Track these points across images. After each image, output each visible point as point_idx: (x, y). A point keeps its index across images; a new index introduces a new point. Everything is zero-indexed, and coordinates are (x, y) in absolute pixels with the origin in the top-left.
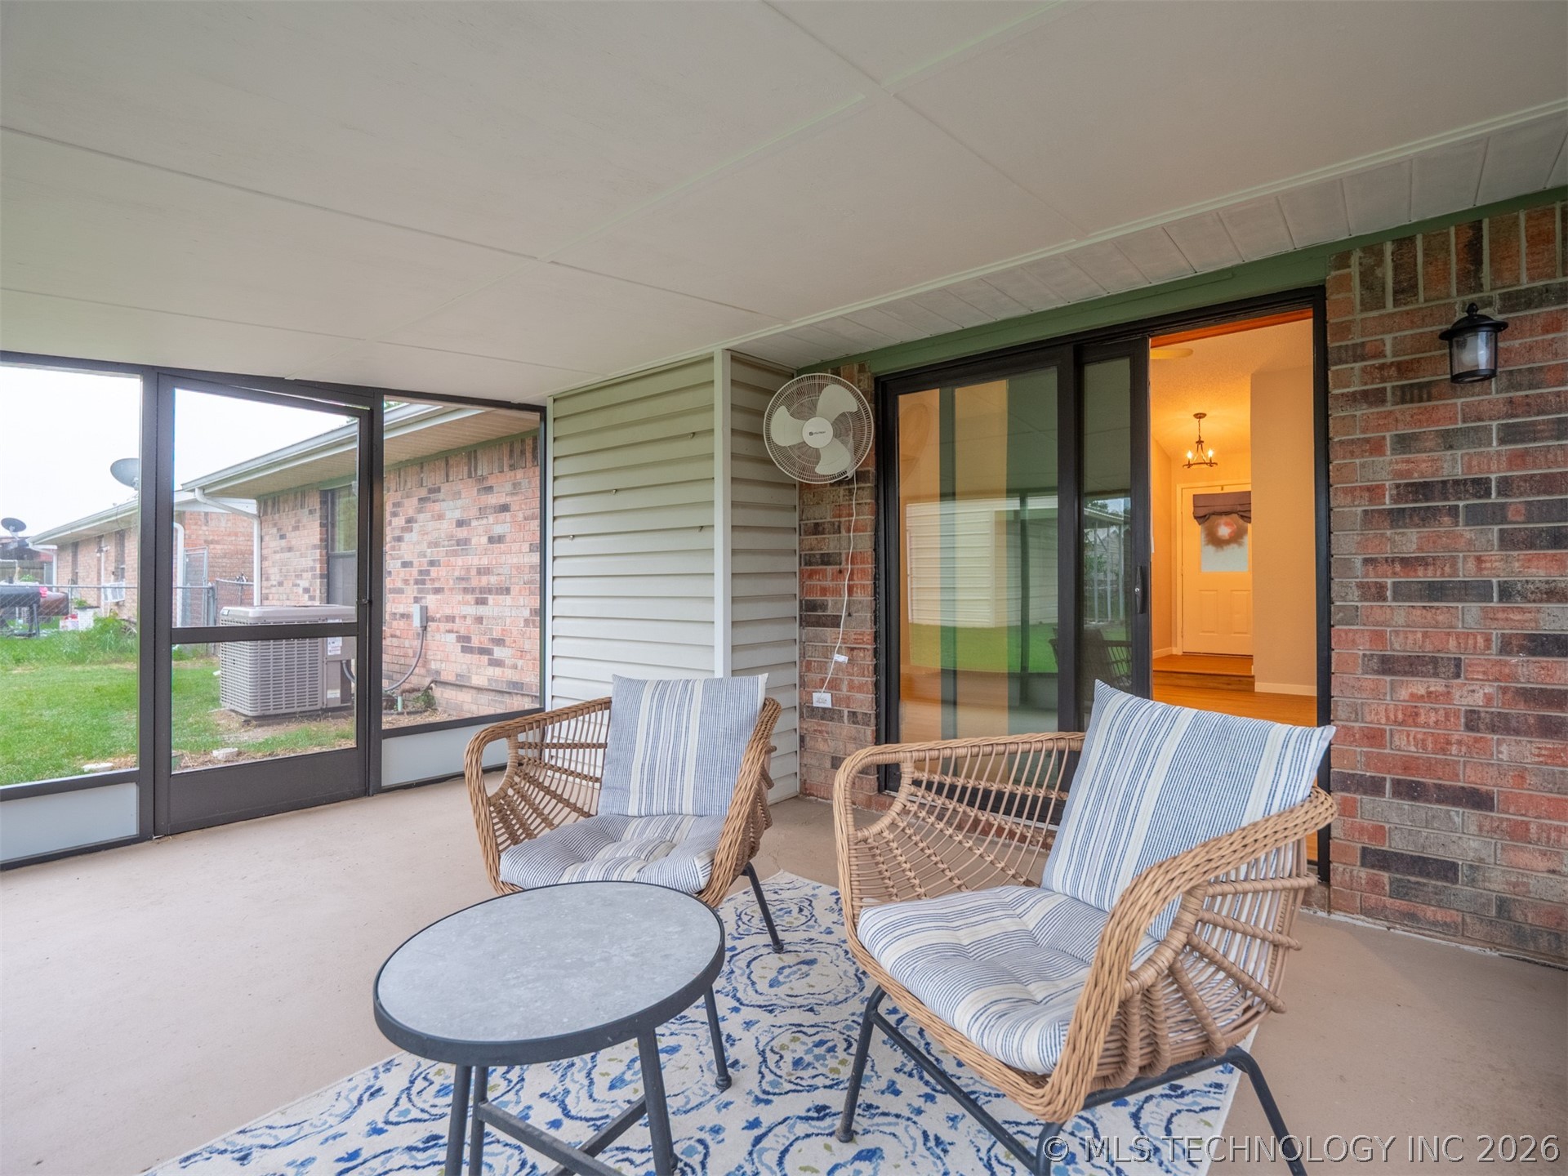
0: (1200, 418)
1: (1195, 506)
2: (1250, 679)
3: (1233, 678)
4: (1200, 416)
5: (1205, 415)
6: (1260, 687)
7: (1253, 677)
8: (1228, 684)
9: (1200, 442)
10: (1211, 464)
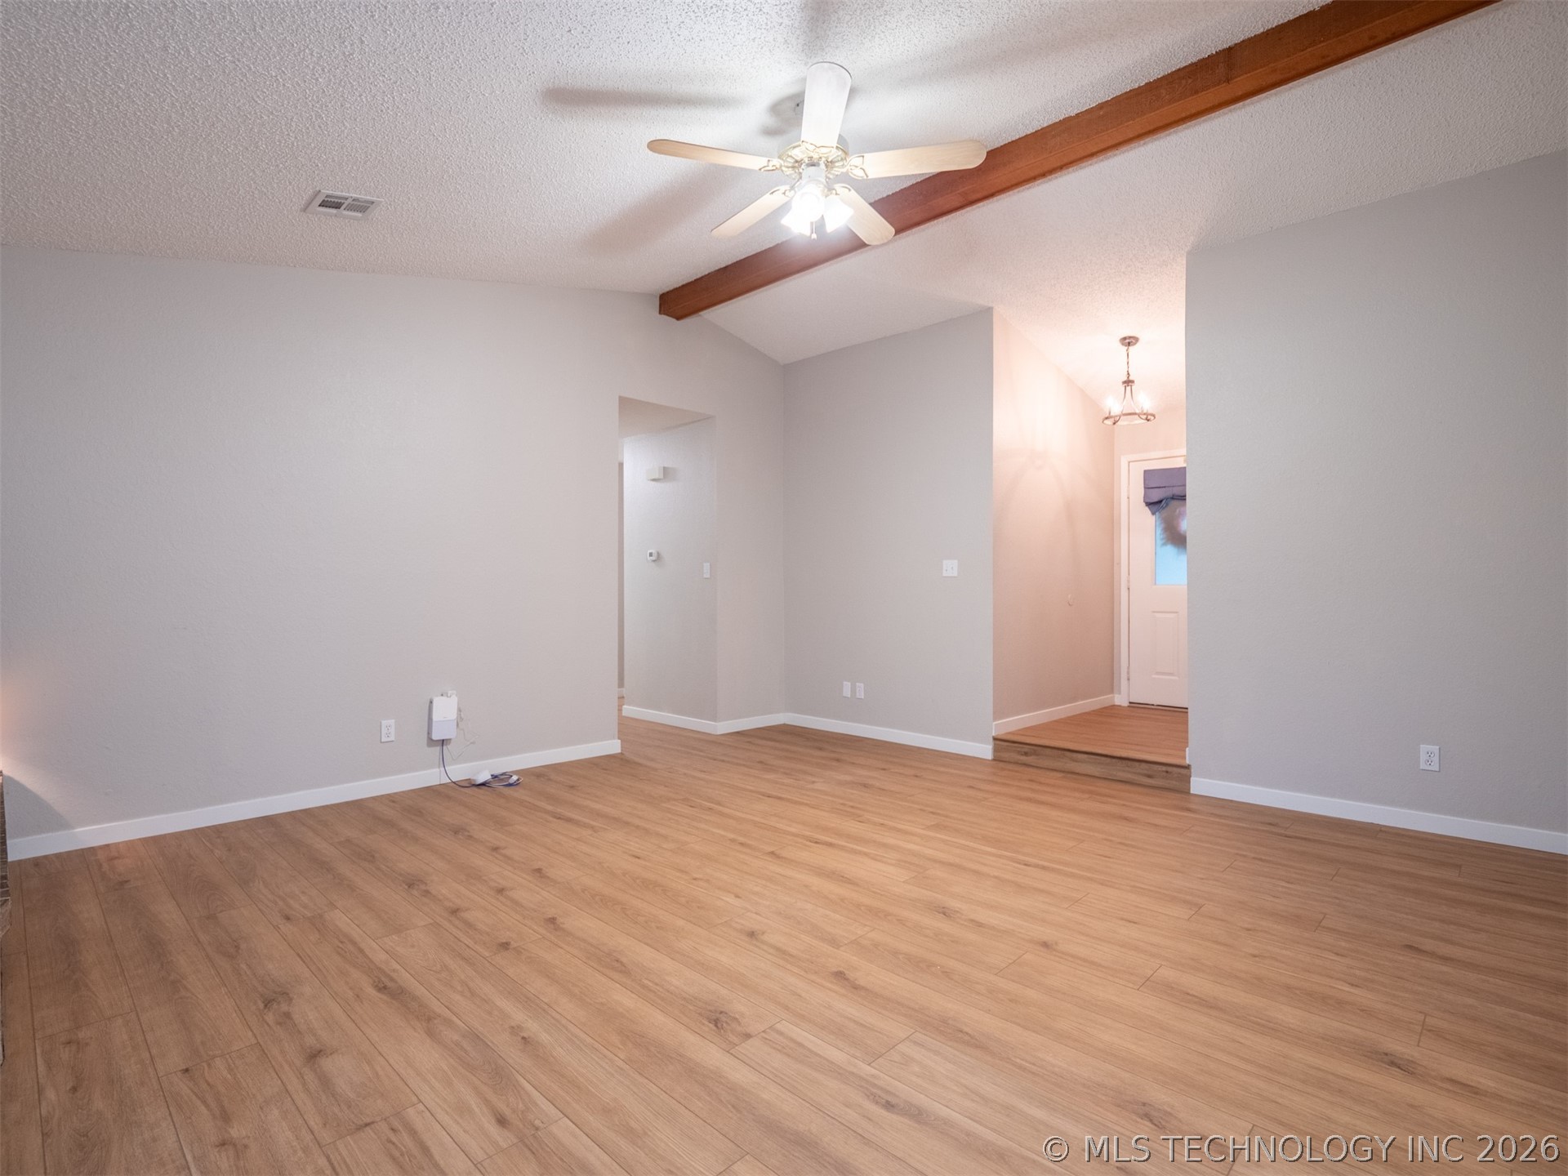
0: (1129, 344)
1: (1146, 488)
2: (1183, 771)
3: (1156, 767)
4: (1129, 341)
5: (1136, 339)
6: (1200, 785)
7: (1188, 767)
8: (1149, 776)
9: (1128, 382)
10: (1148, 417)
